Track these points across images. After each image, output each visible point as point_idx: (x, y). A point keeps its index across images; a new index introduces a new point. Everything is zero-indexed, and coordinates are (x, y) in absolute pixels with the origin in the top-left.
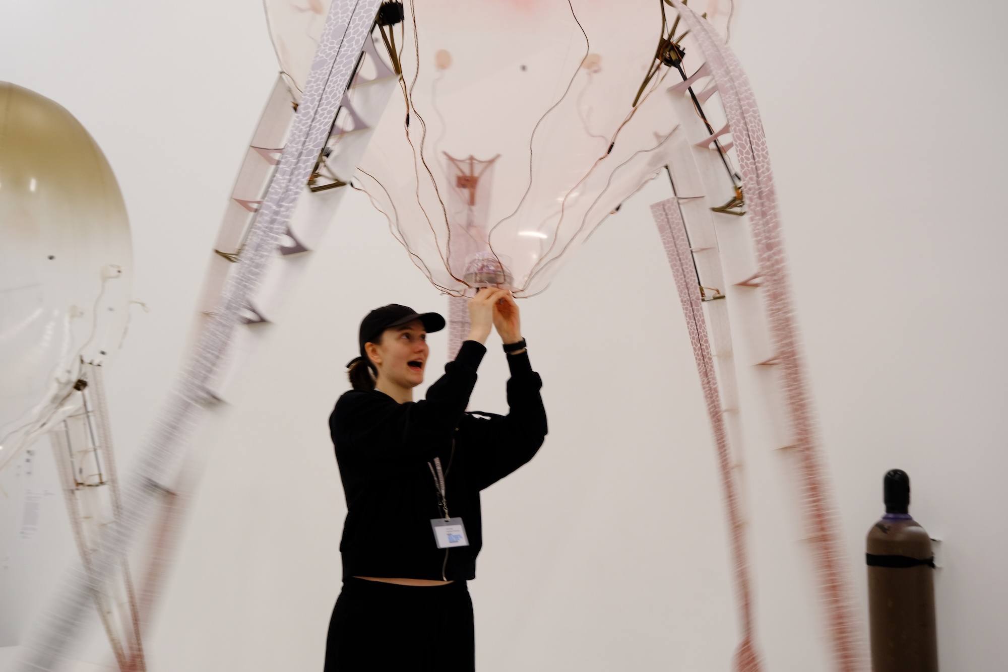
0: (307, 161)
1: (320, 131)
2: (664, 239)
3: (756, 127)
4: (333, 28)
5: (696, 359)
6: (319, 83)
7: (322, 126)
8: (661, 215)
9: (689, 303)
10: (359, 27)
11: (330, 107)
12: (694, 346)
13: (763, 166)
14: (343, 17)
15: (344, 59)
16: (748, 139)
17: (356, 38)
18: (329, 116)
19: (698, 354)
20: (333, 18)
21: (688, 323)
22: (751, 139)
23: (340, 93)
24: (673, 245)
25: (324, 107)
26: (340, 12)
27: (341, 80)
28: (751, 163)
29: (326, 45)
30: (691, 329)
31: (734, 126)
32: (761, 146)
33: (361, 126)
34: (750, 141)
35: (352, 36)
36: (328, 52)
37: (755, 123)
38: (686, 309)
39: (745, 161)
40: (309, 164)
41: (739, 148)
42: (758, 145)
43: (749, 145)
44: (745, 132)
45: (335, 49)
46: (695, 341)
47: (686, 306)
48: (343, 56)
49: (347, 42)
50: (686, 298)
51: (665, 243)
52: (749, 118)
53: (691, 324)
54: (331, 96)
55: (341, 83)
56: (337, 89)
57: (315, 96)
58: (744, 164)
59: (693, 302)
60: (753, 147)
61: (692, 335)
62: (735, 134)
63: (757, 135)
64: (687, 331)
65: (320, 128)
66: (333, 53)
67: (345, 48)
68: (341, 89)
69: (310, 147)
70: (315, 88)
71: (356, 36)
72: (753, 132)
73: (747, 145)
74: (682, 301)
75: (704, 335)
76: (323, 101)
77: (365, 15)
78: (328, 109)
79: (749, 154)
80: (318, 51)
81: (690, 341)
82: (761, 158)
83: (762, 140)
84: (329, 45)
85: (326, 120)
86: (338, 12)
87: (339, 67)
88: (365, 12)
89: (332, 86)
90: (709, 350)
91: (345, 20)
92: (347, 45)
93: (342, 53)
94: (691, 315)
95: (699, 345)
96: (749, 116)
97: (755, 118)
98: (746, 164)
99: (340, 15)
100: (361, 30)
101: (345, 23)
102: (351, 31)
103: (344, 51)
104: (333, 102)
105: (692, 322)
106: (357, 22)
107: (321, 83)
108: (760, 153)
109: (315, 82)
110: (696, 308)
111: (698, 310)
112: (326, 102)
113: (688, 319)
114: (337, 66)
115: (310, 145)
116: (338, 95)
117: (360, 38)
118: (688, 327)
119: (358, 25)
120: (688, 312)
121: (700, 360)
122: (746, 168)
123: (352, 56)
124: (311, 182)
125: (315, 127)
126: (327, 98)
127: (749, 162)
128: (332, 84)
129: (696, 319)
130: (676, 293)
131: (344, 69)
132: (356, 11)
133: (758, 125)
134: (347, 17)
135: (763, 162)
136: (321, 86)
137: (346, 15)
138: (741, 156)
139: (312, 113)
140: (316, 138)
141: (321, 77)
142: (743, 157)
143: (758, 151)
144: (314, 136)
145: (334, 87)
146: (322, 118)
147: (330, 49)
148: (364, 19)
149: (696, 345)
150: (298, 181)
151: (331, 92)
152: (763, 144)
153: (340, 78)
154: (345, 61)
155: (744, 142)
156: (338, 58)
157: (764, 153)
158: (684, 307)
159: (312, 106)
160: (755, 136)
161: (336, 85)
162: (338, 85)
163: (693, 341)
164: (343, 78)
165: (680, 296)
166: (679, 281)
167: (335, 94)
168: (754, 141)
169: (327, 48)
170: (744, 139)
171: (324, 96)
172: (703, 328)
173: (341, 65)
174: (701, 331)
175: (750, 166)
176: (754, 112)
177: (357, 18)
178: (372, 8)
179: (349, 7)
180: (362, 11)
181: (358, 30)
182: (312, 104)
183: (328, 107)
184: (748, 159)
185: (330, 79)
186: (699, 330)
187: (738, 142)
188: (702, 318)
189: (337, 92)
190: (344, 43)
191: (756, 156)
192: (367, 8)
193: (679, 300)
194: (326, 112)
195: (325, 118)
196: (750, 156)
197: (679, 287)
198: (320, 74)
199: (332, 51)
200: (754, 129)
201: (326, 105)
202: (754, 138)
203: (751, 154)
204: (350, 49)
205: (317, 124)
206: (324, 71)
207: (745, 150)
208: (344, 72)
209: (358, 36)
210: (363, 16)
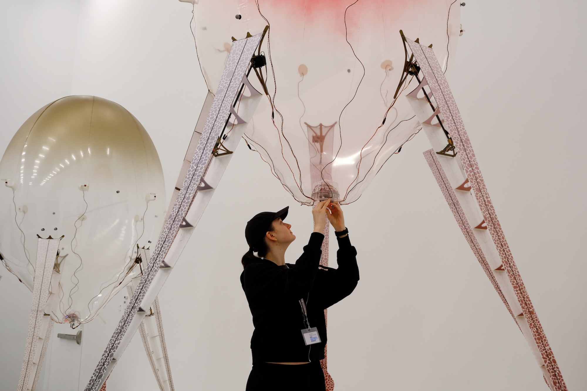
0: (211, 143)
1: (218, 127)
2: (433, 171)
3: (454, 108)
4: (227, 72)
5: (464, 234)
6: (219, 101)
7: (219, 124)
8: (430, 157)
9: (453, 204)
10: (240, 72)
11: (224, 115)
12: (461, 227)
13: (460, 127)
14: (232, 66)
15: (232, 89)
16: (450, 114)
17: (238, 77)
18: (223, 119)
19: (464, 232)
20: (228, 66)
21: (455, 215)
22: (452, 114)
23: (229, 107)
24: (438, 173)
25: (221, 114)
26: (232, 63)
27: (229, 100)
28: (454, 126)
29: (223, 81)
30: (457, 219)
31: (442, 108)
32: (458, 118)
33: (241, 122)
34: (451, 115)
35: (236, 76)
36: (225, 85)
37: (453, 106)
38: (452, 208)
39: (450, 124)
40: (212, 144)
41: (446, 118)
42: (456, 117)
43: (451, 117)
44: (448, 111)
45: (228, 83)
46: (461, 225)
47: (452, 206)
48: (232, 87)
49: (234, 80)
50: (451, 202)
51: (433, 173)
52: (450, 104)
53: (456, 216)
54: (224, 109)
55: (230, 102)
56: (228, 105)
57: (217, 109)
58: (450, 126)
59: (455, 204)
60: (453, 118)
61: (459, 222)
62: (443, 112)
63: (455, 113)
64: (455, 220)
65: (218, 125)
66: (227, 86)
67: (233, 83)
68: (229, 105)
69: (213, 135)
70: (217, 104)
71: (238, 76)
72: (453, 111)
73: (450, 117)
74: (449, 204)
75: (465, 221)
76: (221, 111)
77: (243, 65)
78: (223, 115)
79: (452, 121)
80: (219, 85)
81: (458, 225)
82: (459, 123)
83: (458, 115)
84: (225, 81)
85: (221, 121)
86: (230, 63)
87: (229, 93)
88: (243, 64)
89: (225, 103)
90: (470, 229)
91: (233, 68)
92: (234, 81)
93: (231, 85)
94: (455, 211)
95: (464, 227)
96: (450, 103)
97: (453, 104)
98: (451, 126)
99: (231, 65)
100: (241, 73)
101: (233, 69)
102: (236, 73)
103: (232, 84)
104: (225, 112)
105: (457, 215)
106: (239, 69)
107: (220, 101)
108: (458, 121)
109: (218, 101)
110: (457, 207)
111: (459, 208)
112: (222, 112)
113: (454, 213)
114: (228, 93)
115: (213, 134)
116: (228, 108)
117: (240, 77)
118: (455, 218)
119: (239, 70)
120: (453, 209)
121: (466, 234)
122: (451, 128)
123: (235, 87)
124: (213, 153)
125: (216, 124)
126: (223, 109)
127: (452, 125)
128: (225, 102)
129: (459, 213)
130: (445, 200)
131: (232, 94)
132: (239, 63)
133: (456, 108)
134: (234, 66)
135: (461, 125)
136: (220, 103)
137: (234, 65)
138: (447, 122)
139: (215, 118)
140: (216, 131)
141: (220, 98)
142: (449, 122)
143: (457, 120)
144: (215, 130)
145: (226, 104)
146: (219, 120)
147: (225, 83)
148: (242, 67)
149: (462, 227)
150: (207, 153)
151: (224, 107)
152: (459, 116)
153: (230, 99)
154: (232, 90)
155: (448, 116)
156: (229, 88)
157: (460, 121)
158: (451, 207)
159: (215, 114)
160: (454, 113)
161: (227, 103)
162: (228, 103)
163: (460, 225)
164: (231, 99)
165: (447, 201)
166: (445, 193)
167: (227, 107)
168: (454, 115)
169: (224, 83)
170: (448, 114)
171: (221, 108)
172: (464, 217)
173: (230, 92)
174: (463, 219)
175: (453, 127)
176: (452, 101)
177: (239, 66)
178: (247, 61)
179: (236, 60)
180: (242, 63)
181: (240, 73)
182: (215, 112)
183: (223, 114)
184: (452, 124)
185: (225, 99)
186: (462, 219)
187: (445, 115)
188: (462, 212)
189: (227, 106)
190: (232, 80)
191: (456, 122)
192: (244, 61)
193: (447, 203)
194: (221, 117)
195: (221, 120)
196: (453, 122)
197: (445, 196)
198: (220, 97)
199: (226, 85)
200: (453, 109)
201: (222, 113)
202: (454, 114)
203: (453, 121)
204: (235, 83)
205: (217, 123)
206: (222, 95)
207: (449, 119)
208: (231, 96)
209: (239, 76)
210: (242, 66)
